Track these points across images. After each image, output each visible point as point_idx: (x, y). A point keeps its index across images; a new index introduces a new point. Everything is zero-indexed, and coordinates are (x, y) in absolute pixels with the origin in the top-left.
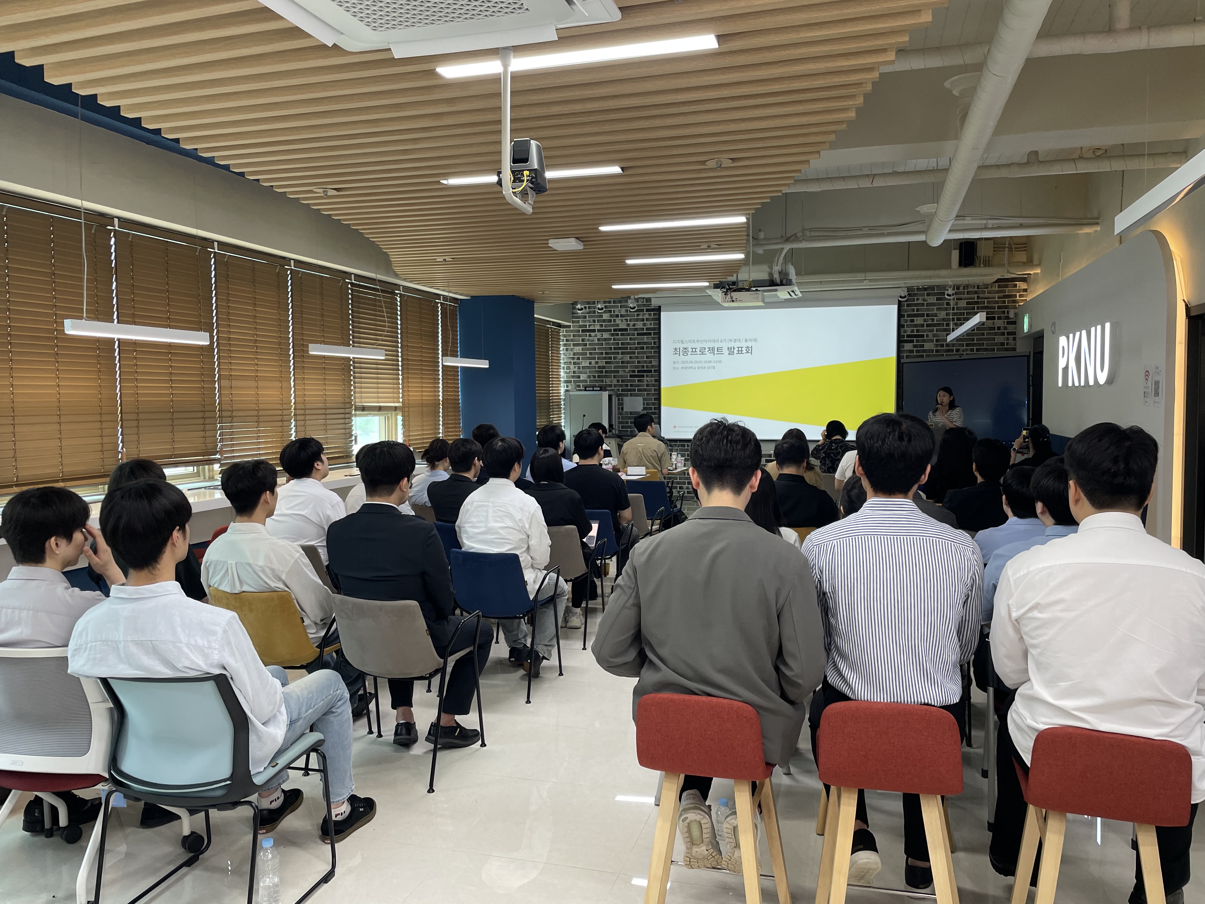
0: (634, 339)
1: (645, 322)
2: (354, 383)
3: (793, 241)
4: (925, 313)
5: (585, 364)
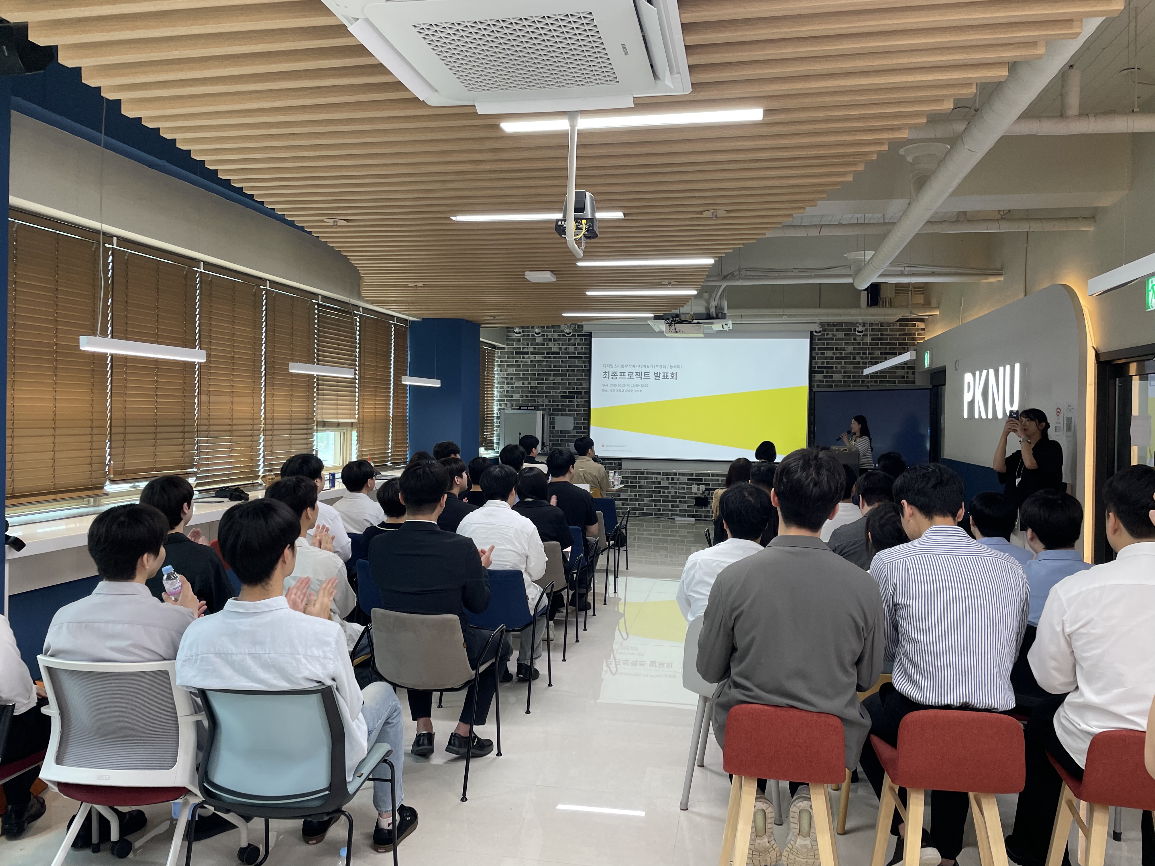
0: (566, 362)
1: (576, 346)
2: (317, 399)
3: (730, 279)
4: (835, 347)
5: (518, 384)
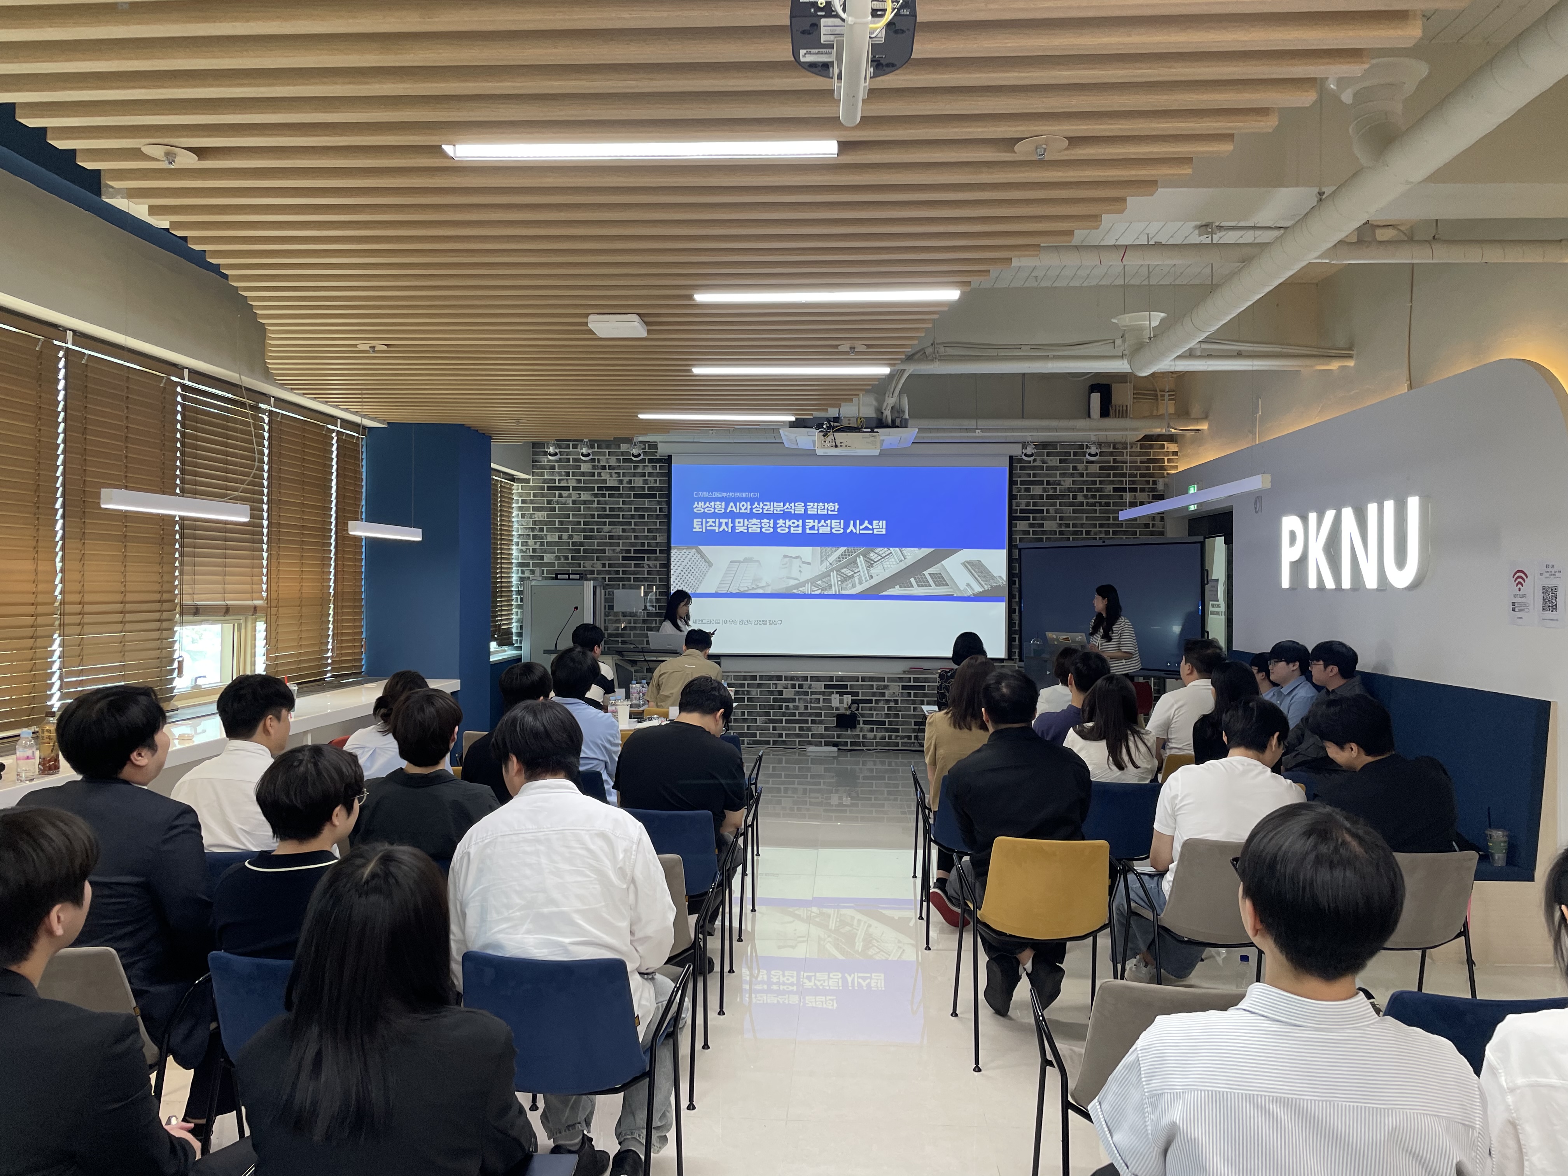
0: (630, 503)
1: (647, 478)
2: (182, 564)
3: (920, 361)
4: (1045, 480)
5: (552, 538)
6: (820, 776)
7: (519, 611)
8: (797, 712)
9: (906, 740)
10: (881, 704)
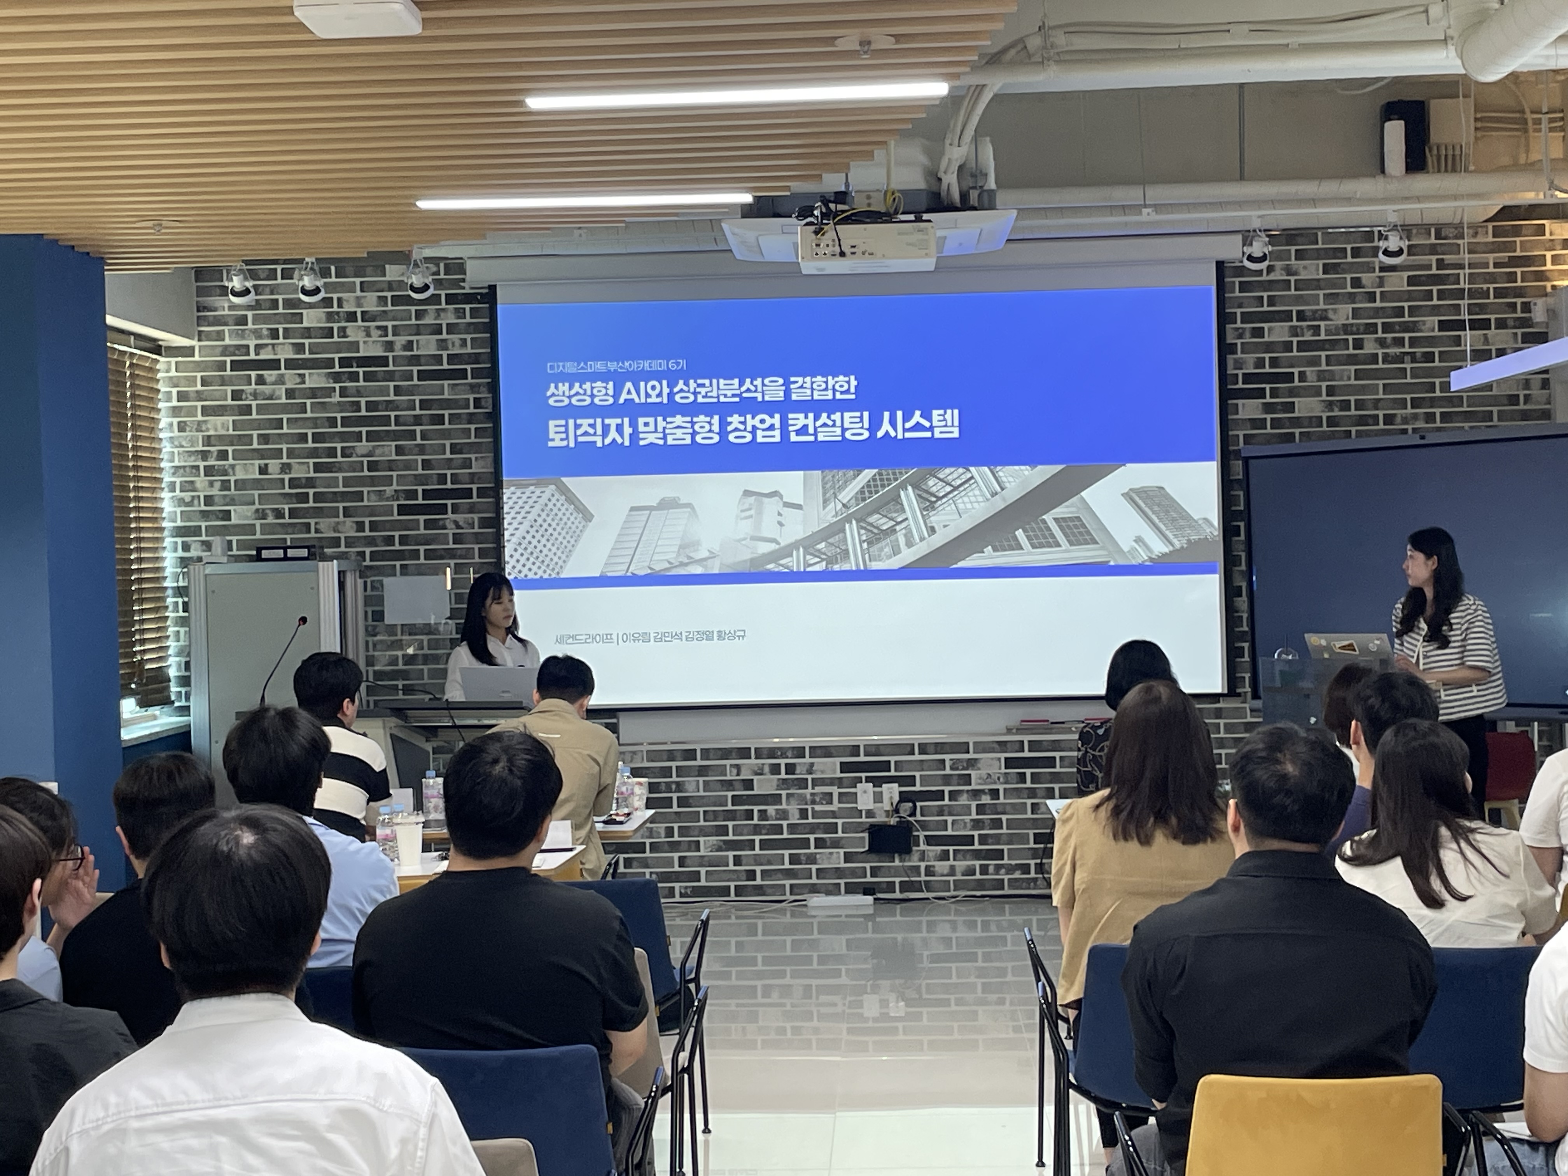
3: (1014, 64)
5: (246, 471)
6: (839, 959)
7: (182, 630)
8: (785, 823)
9: (1017, 875)
10: (963, 800)
